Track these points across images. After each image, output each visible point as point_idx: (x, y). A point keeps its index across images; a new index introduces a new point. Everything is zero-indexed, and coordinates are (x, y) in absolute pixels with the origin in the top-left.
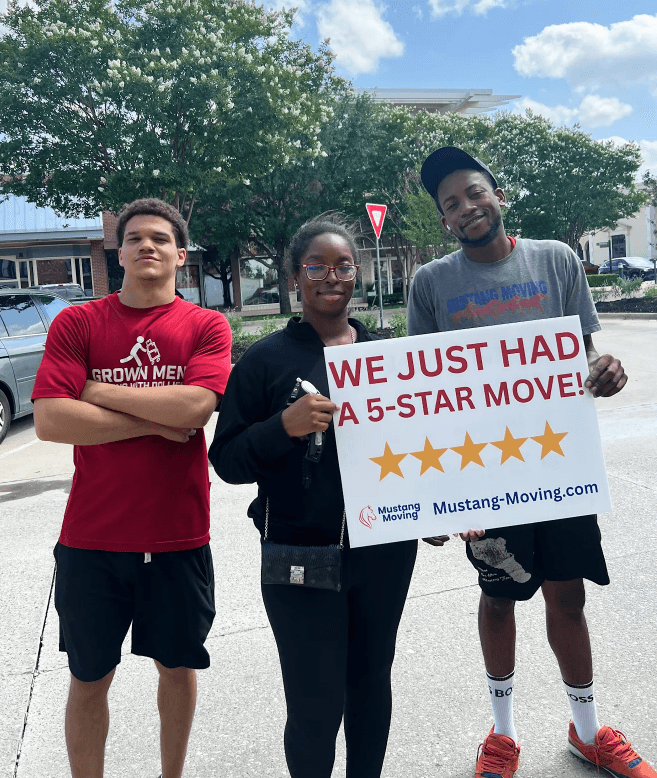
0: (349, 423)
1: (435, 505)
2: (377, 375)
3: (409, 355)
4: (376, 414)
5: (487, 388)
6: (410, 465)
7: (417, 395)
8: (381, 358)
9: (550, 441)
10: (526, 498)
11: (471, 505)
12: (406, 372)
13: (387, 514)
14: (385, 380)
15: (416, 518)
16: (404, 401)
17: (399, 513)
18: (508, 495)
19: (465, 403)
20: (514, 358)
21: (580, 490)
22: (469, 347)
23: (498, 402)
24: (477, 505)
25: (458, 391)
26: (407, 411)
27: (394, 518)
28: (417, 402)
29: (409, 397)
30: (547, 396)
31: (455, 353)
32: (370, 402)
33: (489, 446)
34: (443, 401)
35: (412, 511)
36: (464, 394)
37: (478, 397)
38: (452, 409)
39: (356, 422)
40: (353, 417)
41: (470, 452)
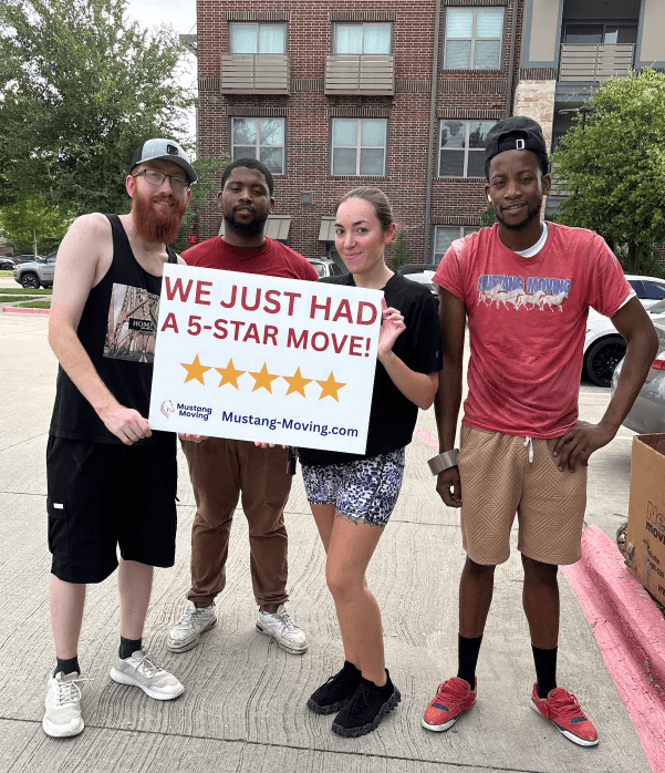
0: (170, 330)
3: (235, 288)
4: (194, 329)
5: (292, 332)
6: (212, 377)
7: (232, 322)
8: (210, 284)
9: (331, 387)
11: (253, 421)
12: (228, 301)
13: (184, 410)
14: (208, 303)
16: (221, 324)
17: (194, 412)
18: (284, 420)
20: (320, 313)
22: (286, 294)
24: (258, 422)
25: (267, 328)
26: (221, 333)
28: (231, 328)
29: (225, 322)
32: (192, 318)
34: (252, 333)
35: (204, 413)
36: (271, 331)
37: (282, 337)
38: (258, 342)
39: (176, 331)
40: (174, 326)
41: (263, 379)
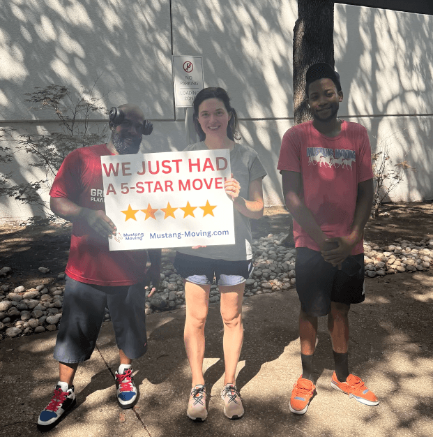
1: (151, 235)
2: (127, 172)
10: (194, 234)
15: (141, 239)
19: (169, 188)
21: (220, 233)
23: (185, 189)
27: (131, 239)
30: (209, 188)
31: (166, 164)
33: (179, 209)
